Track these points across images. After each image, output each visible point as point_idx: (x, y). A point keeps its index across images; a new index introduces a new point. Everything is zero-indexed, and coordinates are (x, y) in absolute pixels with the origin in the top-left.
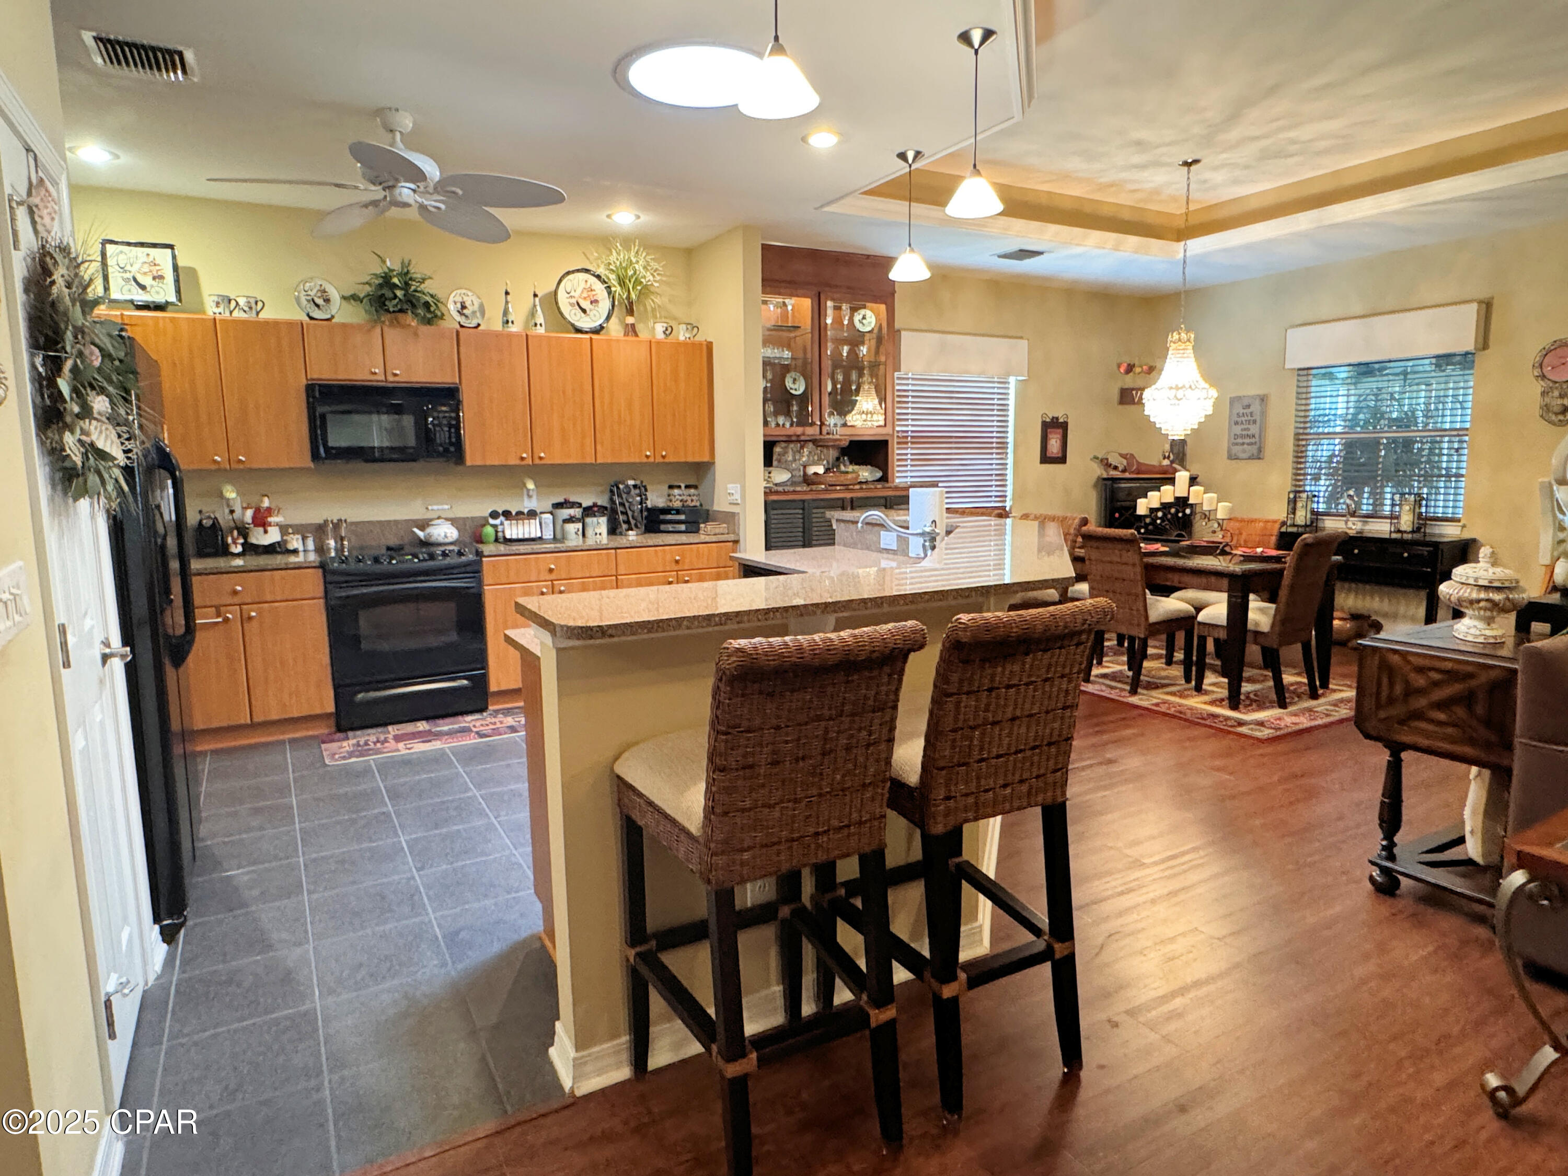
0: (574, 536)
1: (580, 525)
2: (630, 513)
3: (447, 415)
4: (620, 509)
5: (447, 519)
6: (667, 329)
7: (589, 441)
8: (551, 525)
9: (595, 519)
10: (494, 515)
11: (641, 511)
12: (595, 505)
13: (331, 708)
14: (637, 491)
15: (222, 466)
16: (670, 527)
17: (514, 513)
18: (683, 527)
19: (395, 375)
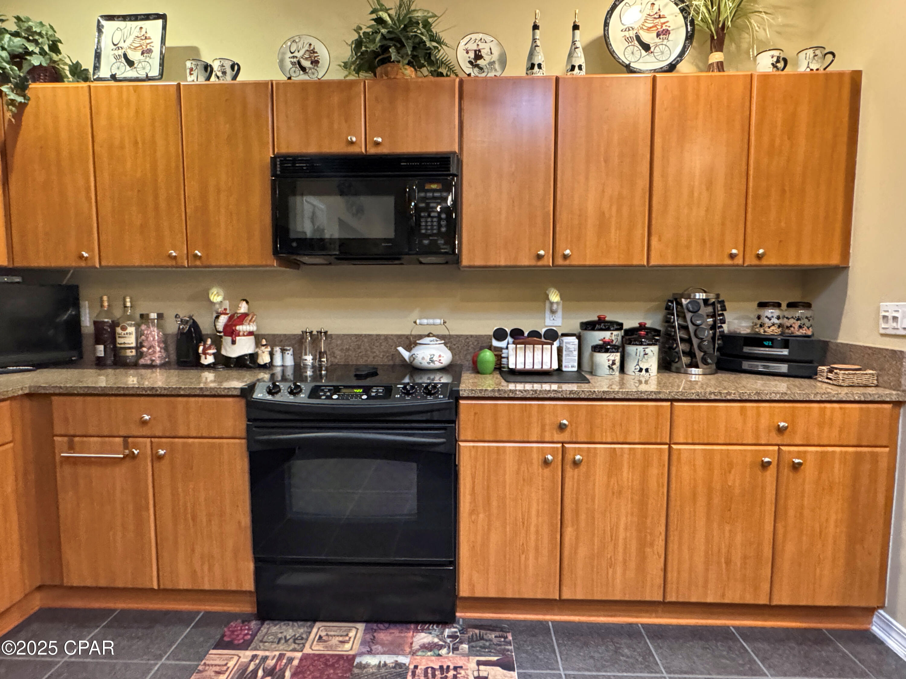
0: (607, 371)
1: (617, 357)
2: (695, 341)
3: (437, 194)
4: (679, 334)
5: (437, 336)
6: (778, 61)
7: (641, 231)
8: (576, 353)
9: (640, 348)
10: (500, 334)
11: (713, 338)
12: (642, 327)
13: (249, 585)
14: (710, 309)
15: (180, 263)
16: (760, 366)
17: (526, 334)
18: (784, 368)
19: (377, 144)
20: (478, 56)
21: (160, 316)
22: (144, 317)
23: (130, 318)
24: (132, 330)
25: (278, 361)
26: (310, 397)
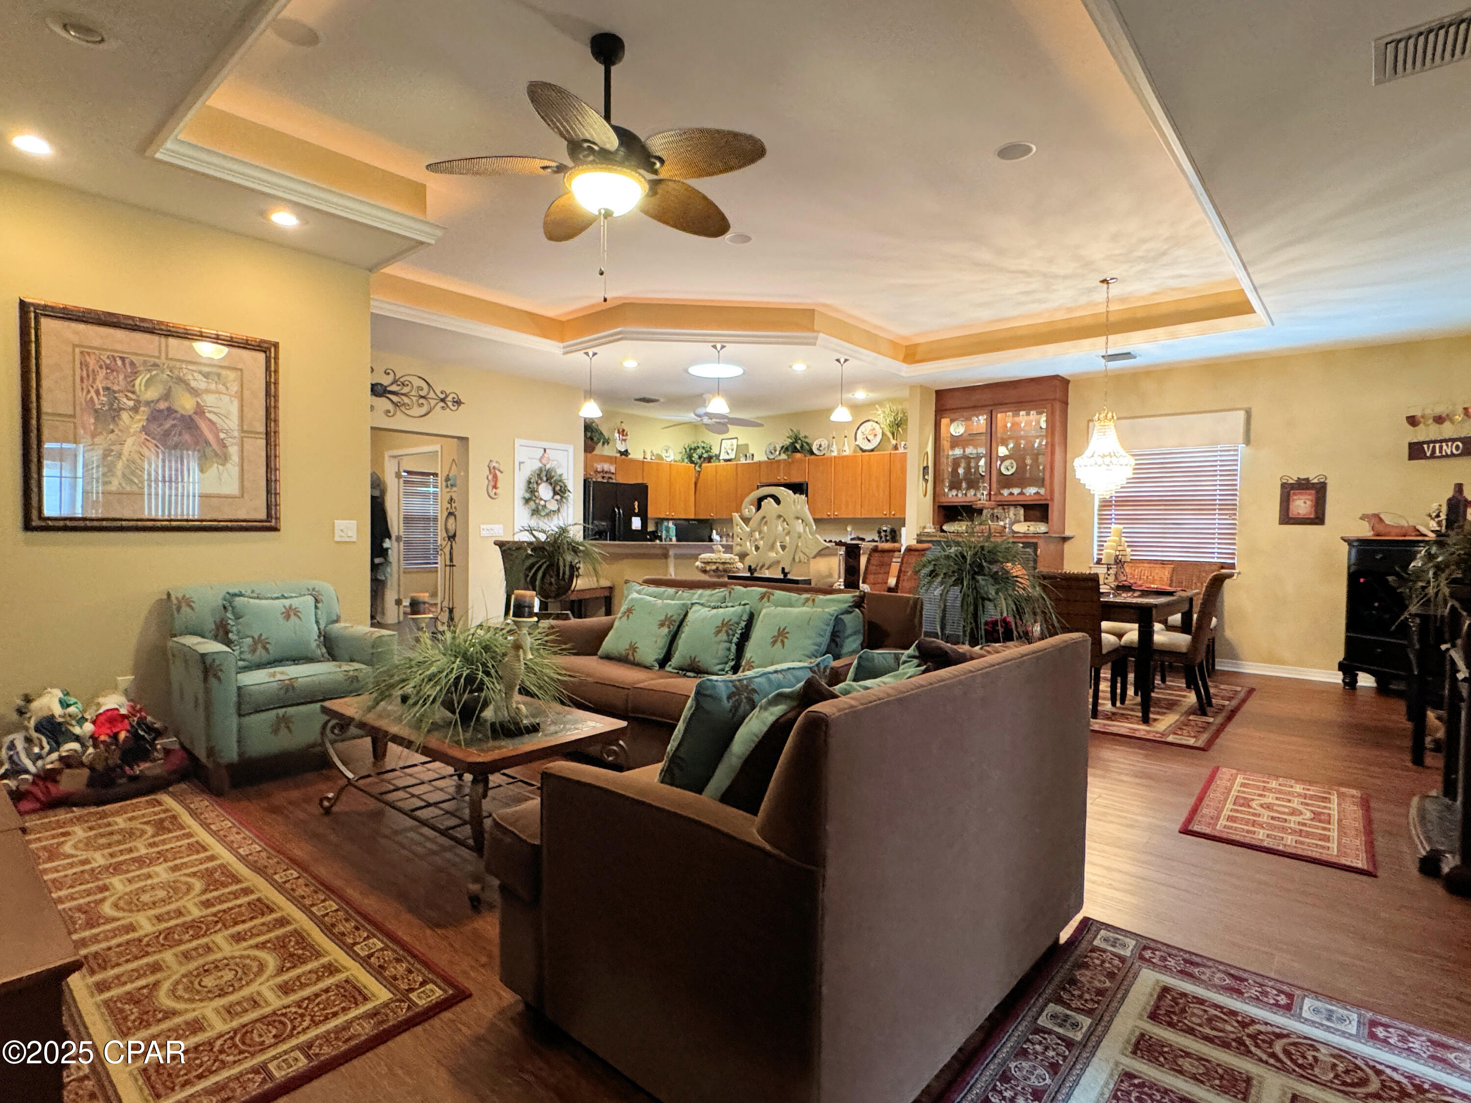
19: (785, 479)
20: (820, 446)
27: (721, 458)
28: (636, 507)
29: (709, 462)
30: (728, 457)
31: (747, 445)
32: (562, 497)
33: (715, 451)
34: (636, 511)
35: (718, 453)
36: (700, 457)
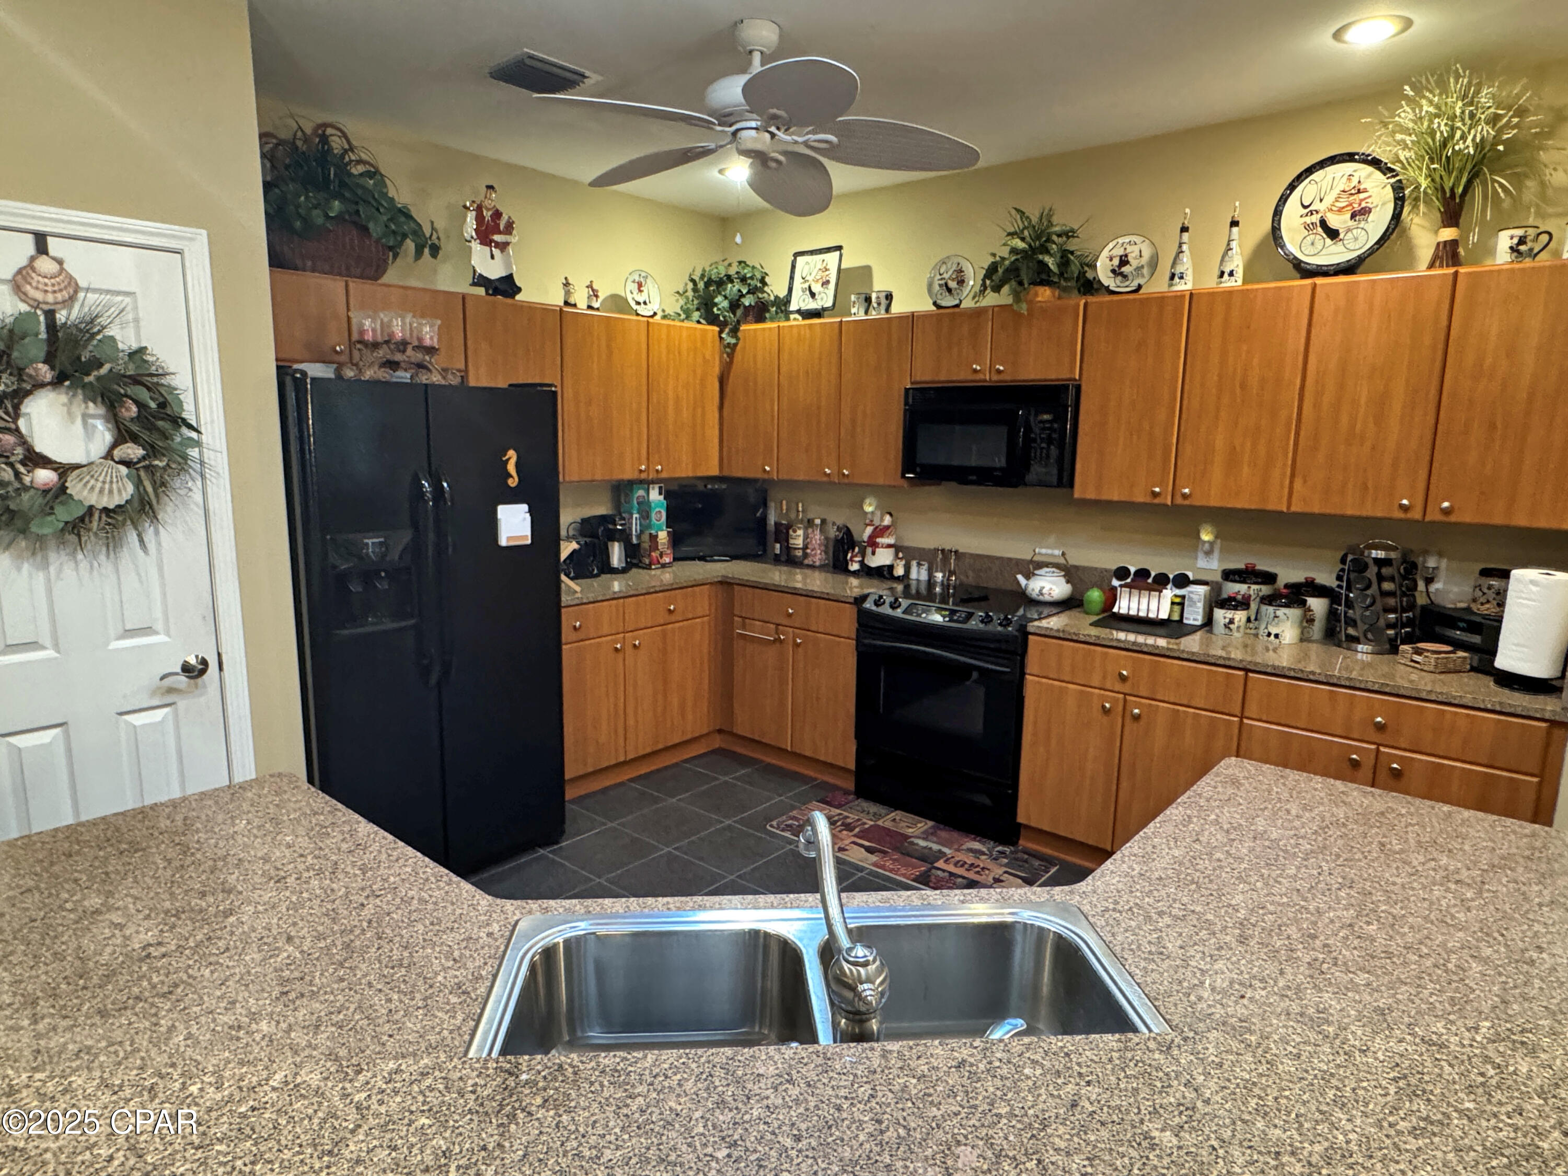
2: (1358, 610)
3: (1048, 425)
5: (1063, 568)
6: (1522, 241)
7: (1280, 471)
8: (1200, 605)
10: (1121, 573)
12: (1309, 583)
13: (852, 764)
15: (832, 479)
17: (1153, 576)
19: (999, 372)
20: (1124, 261)
21: (824, 521)
22: (810, 523)
23: (802, 521)
24: (800, 532)
25: (914, 575)
26: (904, 613)
27: (793, 307)
28: (511, 468)
29: (760, 319)
30: (812, 305)
31: (865, 272)
32: (153, 451)
33: (776, 288)
34: (513, 482)
35: (782, 293)
36: (734, 305)
